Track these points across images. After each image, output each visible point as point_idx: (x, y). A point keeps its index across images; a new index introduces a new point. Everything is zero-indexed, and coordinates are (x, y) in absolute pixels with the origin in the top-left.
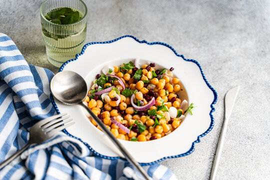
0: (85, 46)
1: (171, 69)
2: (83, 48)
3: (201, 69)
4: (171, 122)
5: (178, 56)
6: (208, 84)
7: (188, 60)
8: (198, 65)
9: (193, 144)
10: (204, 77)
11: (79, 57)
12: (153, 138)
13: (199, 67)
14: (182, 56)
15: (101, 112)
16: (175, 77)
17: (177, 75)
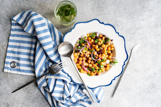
0: (76, 24)
1: (112, 40)
2: (75, 25)
3: (125, 42)
4: (106, 67)
5: (117, 33)
6: (126, 50)
7: (120, 36)
8: (124, 39)
9: (112, 81)
10: (125, 46)
11: (72, 30)
12: (97, 75)
13: (125, 40)
14: (118, 33)
15: (79, 58)
16: (113, 44)
17: (114, 43)
